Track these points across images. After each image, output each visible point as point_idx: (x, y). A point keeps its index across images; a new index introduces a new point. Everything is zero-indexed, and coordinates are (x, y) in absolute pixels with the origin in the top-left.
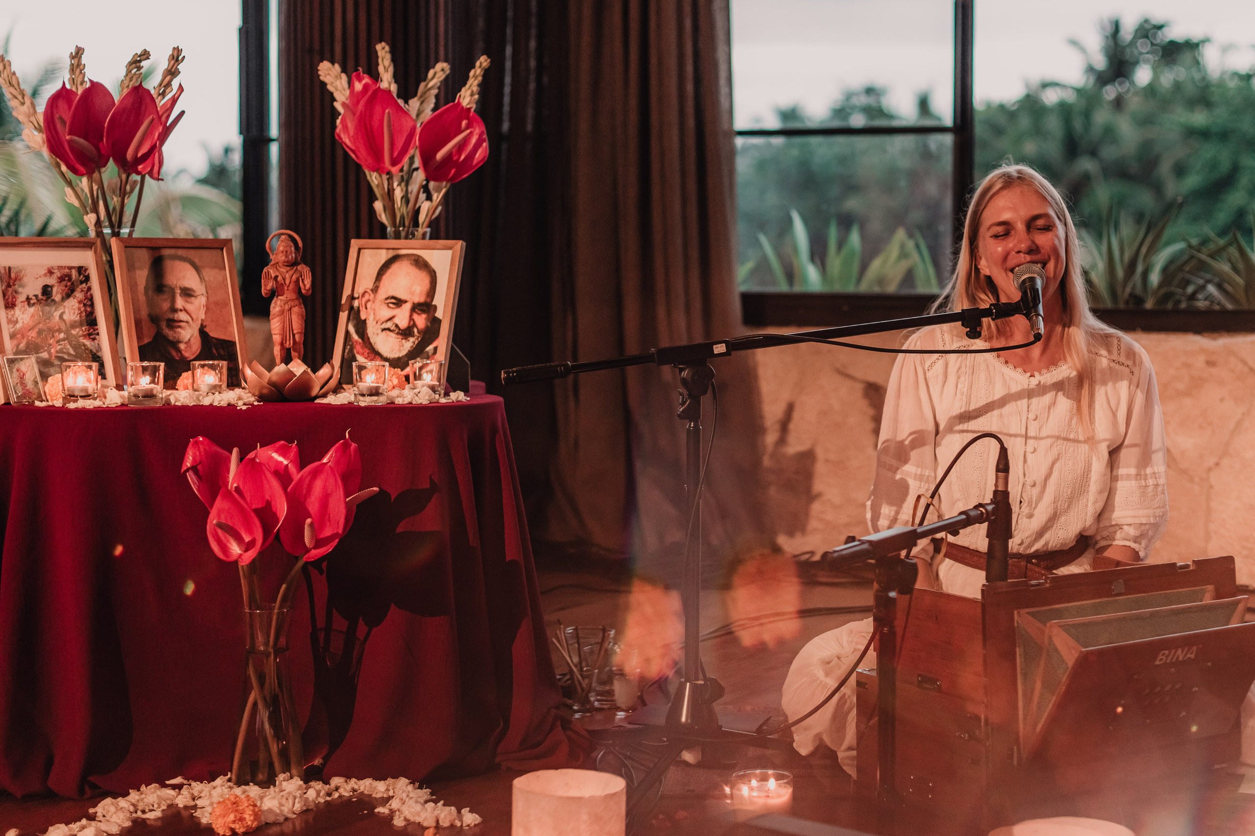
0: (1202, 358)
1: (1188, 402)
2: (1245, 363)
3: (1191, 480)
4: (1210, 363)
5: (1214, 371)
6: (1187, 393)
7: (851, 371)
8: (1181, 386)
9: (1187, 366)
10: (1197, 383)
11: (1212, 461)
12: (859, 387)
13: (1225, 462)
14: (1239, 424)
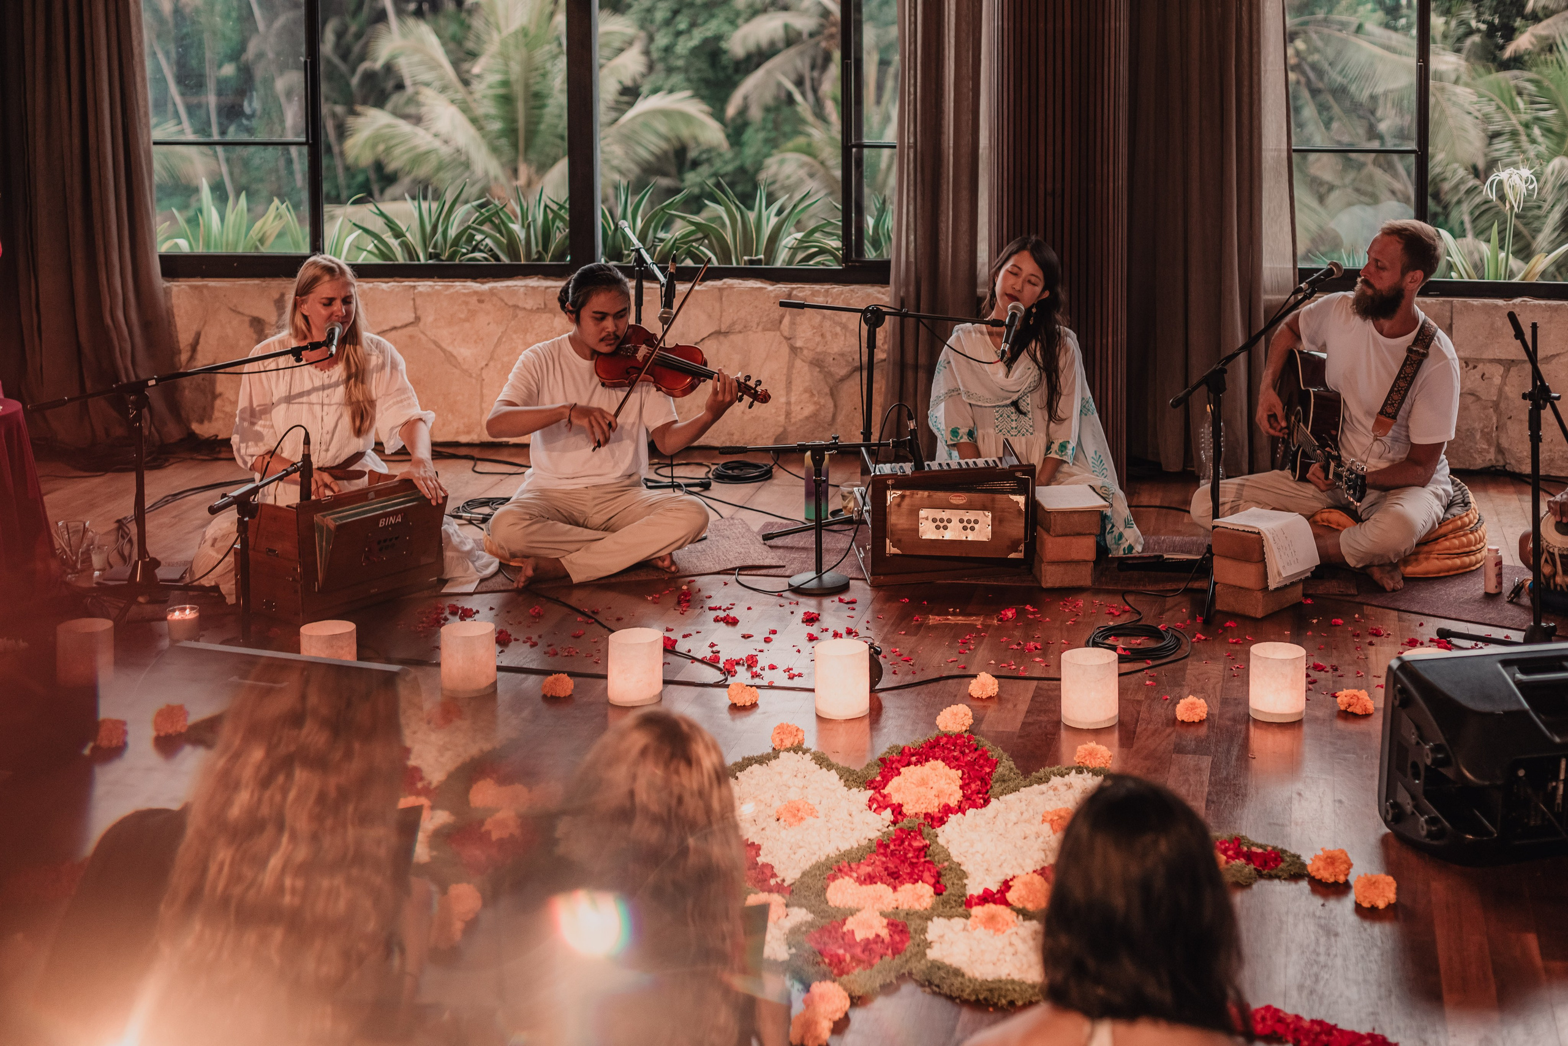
0: (475, 298)
1: (467, 325)
2: (502, 300)
3: (471, 376)
4: (480, 301)
5: (483, 306)
6: (467, 320)
7: (241, 310)
8: (462, 316)
9: (466, 303)
10: (473, 313)
11: (484, 364)
12: (247, 319)
13: (492, 364)
14: (500, 339)
